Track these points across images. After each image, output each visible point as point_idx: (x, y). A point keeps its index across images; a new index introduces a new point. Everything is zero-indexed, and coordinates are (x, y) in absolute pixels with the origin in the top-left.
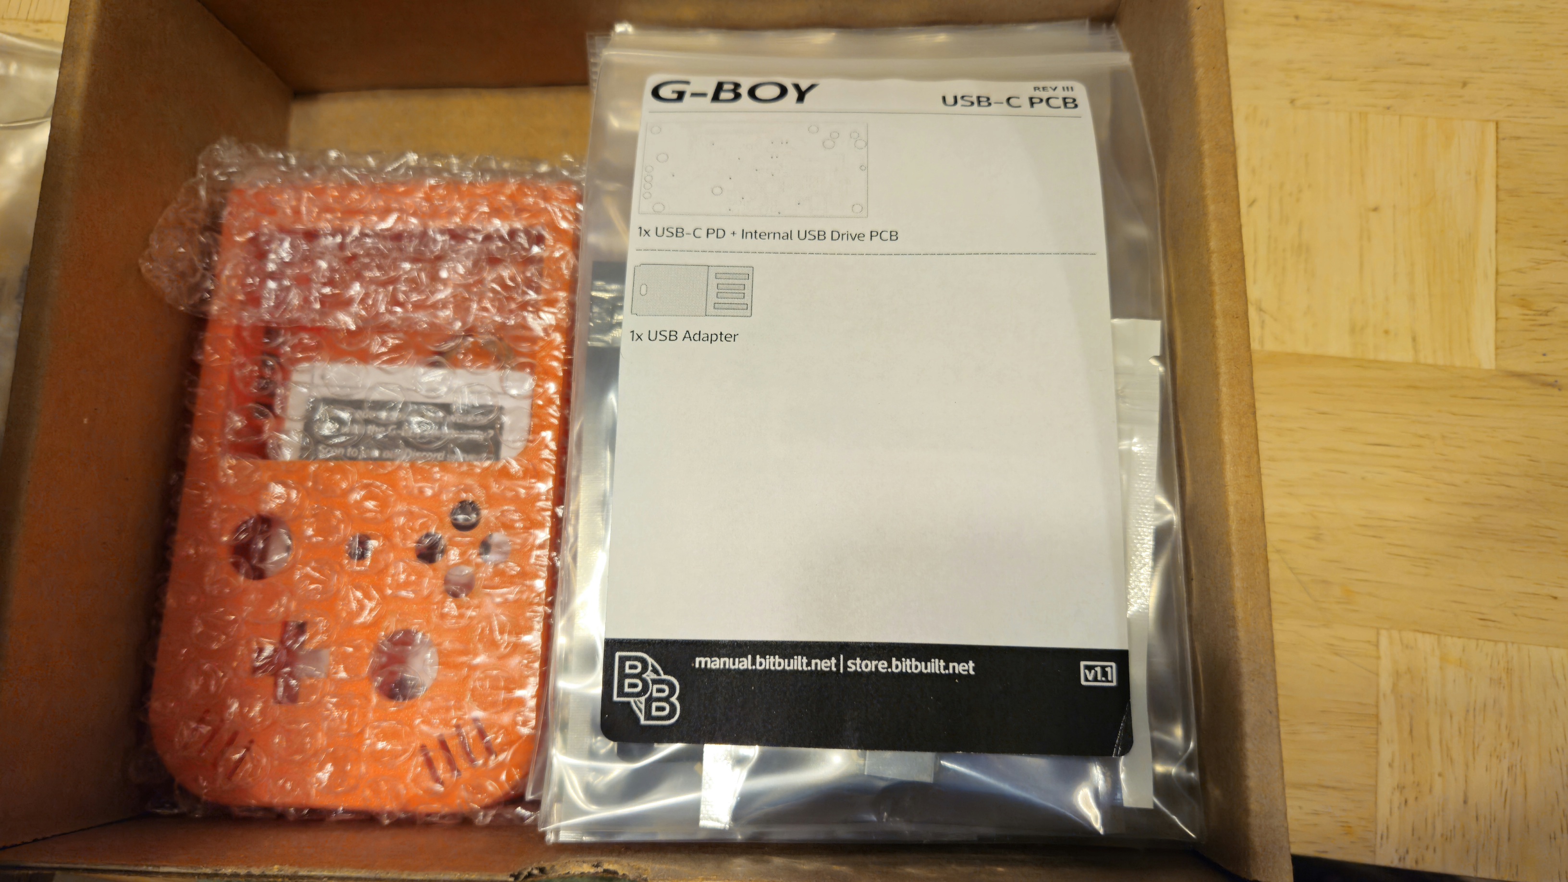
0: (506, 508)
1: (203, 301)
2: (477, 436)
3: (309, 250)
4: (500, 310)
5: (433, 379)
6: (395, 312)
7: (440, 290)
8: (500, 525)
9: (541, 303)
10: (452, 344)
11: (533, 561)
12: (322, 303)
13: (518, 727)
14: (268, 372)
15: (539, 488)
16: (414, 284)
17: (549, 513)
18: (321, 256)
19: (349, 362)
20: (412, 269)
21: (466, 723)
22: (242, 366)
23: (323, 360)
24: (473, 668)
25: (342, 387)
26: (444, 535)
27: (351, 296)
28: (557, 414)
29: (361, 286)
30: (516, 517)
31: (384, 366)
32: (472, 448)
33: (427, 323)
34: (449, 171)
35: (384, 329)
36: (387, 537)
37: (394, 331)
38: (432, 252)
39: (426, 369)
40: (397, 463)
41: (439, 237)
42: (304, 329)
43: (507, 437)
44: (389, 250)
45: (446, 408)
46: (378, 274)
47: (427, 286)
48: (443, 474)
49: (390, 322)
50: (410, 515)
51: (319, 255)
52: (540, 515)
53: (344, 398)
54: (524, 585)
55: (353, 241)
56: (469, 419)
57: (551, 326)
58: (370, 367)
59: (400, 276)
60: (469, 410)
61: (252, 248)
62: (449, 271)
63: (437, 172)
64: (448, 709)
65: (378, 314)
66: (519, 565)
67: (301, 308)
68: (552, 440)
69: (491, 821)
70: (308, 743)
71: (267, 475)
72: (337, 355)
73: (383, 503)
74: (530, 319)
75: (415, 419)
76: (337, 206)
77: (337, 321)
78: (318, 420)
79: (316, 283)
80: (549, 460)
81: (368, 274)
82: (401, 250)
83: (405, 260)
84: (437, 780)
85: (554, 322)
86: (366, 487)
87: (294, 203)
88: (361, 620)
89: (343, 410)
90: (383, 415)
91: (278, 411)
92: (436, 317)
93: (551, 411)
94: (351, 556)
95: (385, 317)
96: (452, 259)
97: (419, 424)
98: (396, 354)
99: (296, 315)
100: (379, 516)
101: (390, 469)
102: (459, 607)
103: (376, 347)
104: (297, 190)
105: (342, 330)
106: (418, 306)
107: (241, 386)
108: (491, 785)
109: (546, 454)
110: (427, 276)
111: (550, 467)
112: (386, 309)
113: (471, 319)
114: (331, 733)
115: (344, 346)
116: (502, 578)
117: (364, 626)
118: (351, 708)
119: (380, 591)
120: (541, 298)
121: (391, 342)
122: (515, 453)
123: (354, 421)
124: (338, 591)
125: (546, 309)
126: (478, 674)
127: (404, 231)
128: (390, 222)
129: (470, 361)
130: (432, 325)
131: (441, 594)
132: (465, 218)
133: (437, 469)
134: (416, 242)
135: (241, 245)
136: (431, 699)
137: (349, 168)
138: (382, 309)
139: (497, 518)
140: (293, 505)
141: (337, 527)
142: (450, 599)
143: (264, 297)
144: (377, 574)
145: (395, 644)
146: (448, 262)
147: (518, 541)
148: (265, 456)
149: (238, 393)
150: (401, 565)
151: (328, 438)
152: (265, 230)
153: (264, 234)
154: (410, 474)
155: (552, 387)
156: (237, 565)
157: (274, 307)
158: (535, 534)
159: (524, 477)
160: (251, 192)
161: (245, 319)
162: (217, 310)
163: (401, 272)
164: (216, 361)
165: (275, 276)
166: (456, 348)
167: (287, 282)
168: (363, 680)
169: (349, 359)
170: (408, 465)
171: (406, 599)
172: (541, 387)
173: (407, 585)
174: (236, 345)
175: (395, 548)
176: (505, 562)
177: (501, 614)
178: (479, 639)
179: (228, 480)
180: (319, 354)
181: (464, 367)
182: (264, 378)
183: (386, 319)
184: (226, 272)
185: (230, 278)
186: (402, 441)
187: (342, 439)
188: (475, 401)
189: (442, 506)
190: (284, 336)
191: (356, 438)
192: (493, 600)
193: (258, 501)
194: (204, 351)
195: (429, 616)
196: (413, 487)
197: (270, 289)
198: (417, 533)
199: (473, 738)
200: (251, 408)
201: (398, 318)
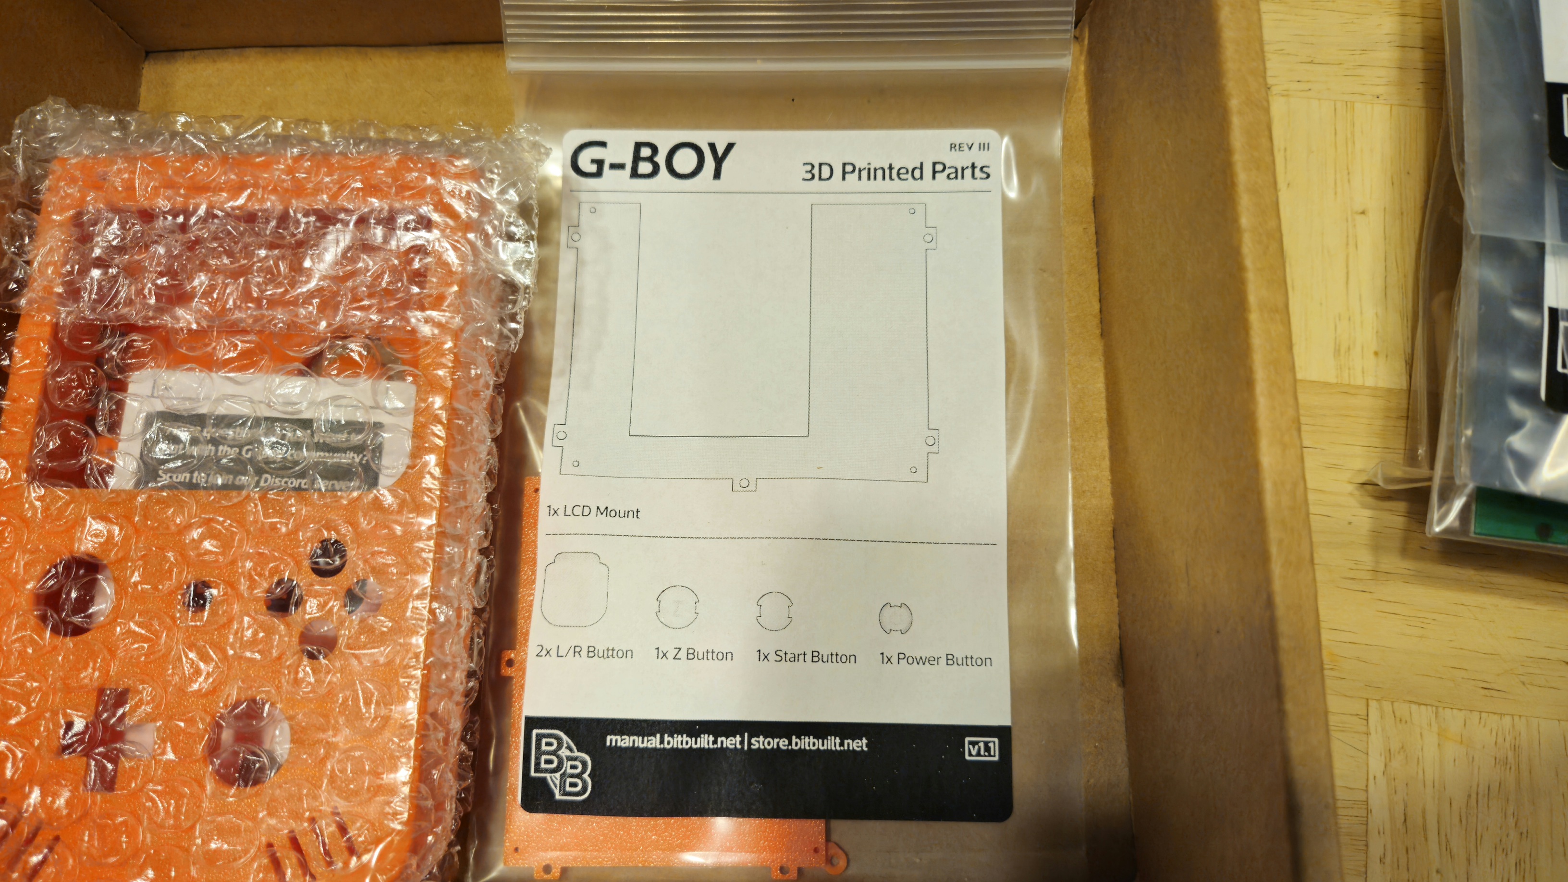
0: (376, 549)
1: (11, 293)
2: (345, 459)
3: (143, 233)
5: (291, 390)
6: (247, 309)
7: (303, 283)
8: (368, 569)
9: (427, 300)
10: (318, 348)
11: (409, 614)
12: (158, 298)
13: (386, 821)
14: (89, 381)
15: (420, 524)
16: (272, 276)
17: (431, 555)
18: (160, 238)
19: (190, 369)
20: (267, 257)
21: (322, 816)
22: (59, 373)
23: (158, 366)
24: (332, 747)
25: (181, 400)
26: (303, 580)
27: (194, 288)
28: (443, 434)
29: (206, 275)
30: (389, 560)
31: (231, 375)
32: (339, 474)
33: (283, 322)
34: (318, 139)
35: (234, 329)
36: (232, 585)
37: (244, 332)
38: (293, 235)
39: (284, 378)
40: (244, 493)
41: (304, 220)
42: (135, 328)
43: (384, 462)
44: (242, 234)
45: (306, 424)
46: (226, 261)
47: (285, 278)
48: (300, 507)
49: (242, 320)
50: (261, 559)
51: (157, 238)
52: (421, 558)
53: (185, 414)
54: (397, 644)
55: (196, 223)
56: (338, 438)
58: (213, 375)
59: (254, 264)
60: (336, 427)
61: (73, 229)
62: (312, 259)
63: (302, 140)
64: (300, 799)
65: (225, 311)
66: (391, 619)
67: (129, 302)
68: (437, 465)
70: (125, 842)
71: (83, 511)
72: (178, 361)
73: (226, 542)
74: (414, 317)
75: (268, 440)
76: (177, 179)
77: (177, 319)
79: (150, 272)
80: (430, 490)
81: (214, 262)
82: (258, 235)
83: (260, 248)
86: (207, 522)
87: (126, 176)
88: (196, 686)
89: (179, 427)
90: (232, 433)
91: (103, 430)
92: (297, 316)
93: (436, 431)
94: (186, 607)
95: (233, 314)
96: (318, 246)
97: (272, 446)
98: (246, 361)
99: (124, 310)
100: (221, 558)
101: (235, 500)
102: (316, 671)
103: (224, 352)
104: (131, 160)
105: (182, 329)
106: (273, 303)
107: (55, 399)
109: (428, 482)
110: (286, 266)
111: (432, 499)
112: (235, 303)
113: (339, 318)
114: (154, 829)
115: (183, 351)
116: (370, 635)
117: (200, 695)
118: (180, 797)
119: (220, 649)
120: (425, 293)
121: (241, 346)
122: (390, 482)
123: (194, 441)
124: (168, 651)
125: (433, 306)
126: (338, 755)
127: (258, 210)
128: (241, 201)
129: (334, 371)
130: (290, 324)
131: (294, 654)
132: (334, 197)
133: (293, 501)
134: (273, 223)
135: (61, 224)
136: (279, 785)
137: (194, 135)
138: (230, 304)
139: (366, 561)
140: (115, 545)
141: (170, 571)
142: (306, 661)
143: (86, 289)
144: (216, 630)
145: (238, 717)
146: (311, 248)
147: (391, 590)
148: (83, 484)
149: (52, 407)
150: (246, 619)
151: (164, 462)
152: (91, 208)
153: (88, 212)
154: (260, 507)
155: (438, 402)
156: (44, 618)
157: (94, 300)
158: (412, 580)
159: (400, 511)
160: (73, 161)
161: (63, 316)
162: (26, 304)
163: (255, 260)
164: (25, 367)
165: (99, 263)
166: (319, 355)
167: (113, 271)
168: (198, 761)
169: (189, 366)
170: (257, 496)
171: (250, 660)
172: (425, 400)
173: (253, 643)
174: (51, 348)
175: (239, 596)
176: (375, 617)
177: (367, 681)
178: (339, 712)
179: (35, 513)
180: (153, 359)
181: (330, 375)
182: (84, 388)
183: (235, 316)
184: (39, 258)
185: (45, 265)
186: (252, 466)
187: (179, 463)
188: (342, 416)
189: (299, 547)
190: (109, 337)
191: (195, 462)
192: (361, 663)
193: (72, 540)
194: (11, 356)
195: (280, 682)
196: (263, 523)
197: (92, 279)
198: (266, 579)
199: (332, 836)
200: (69, 425)
201: (251, 316)
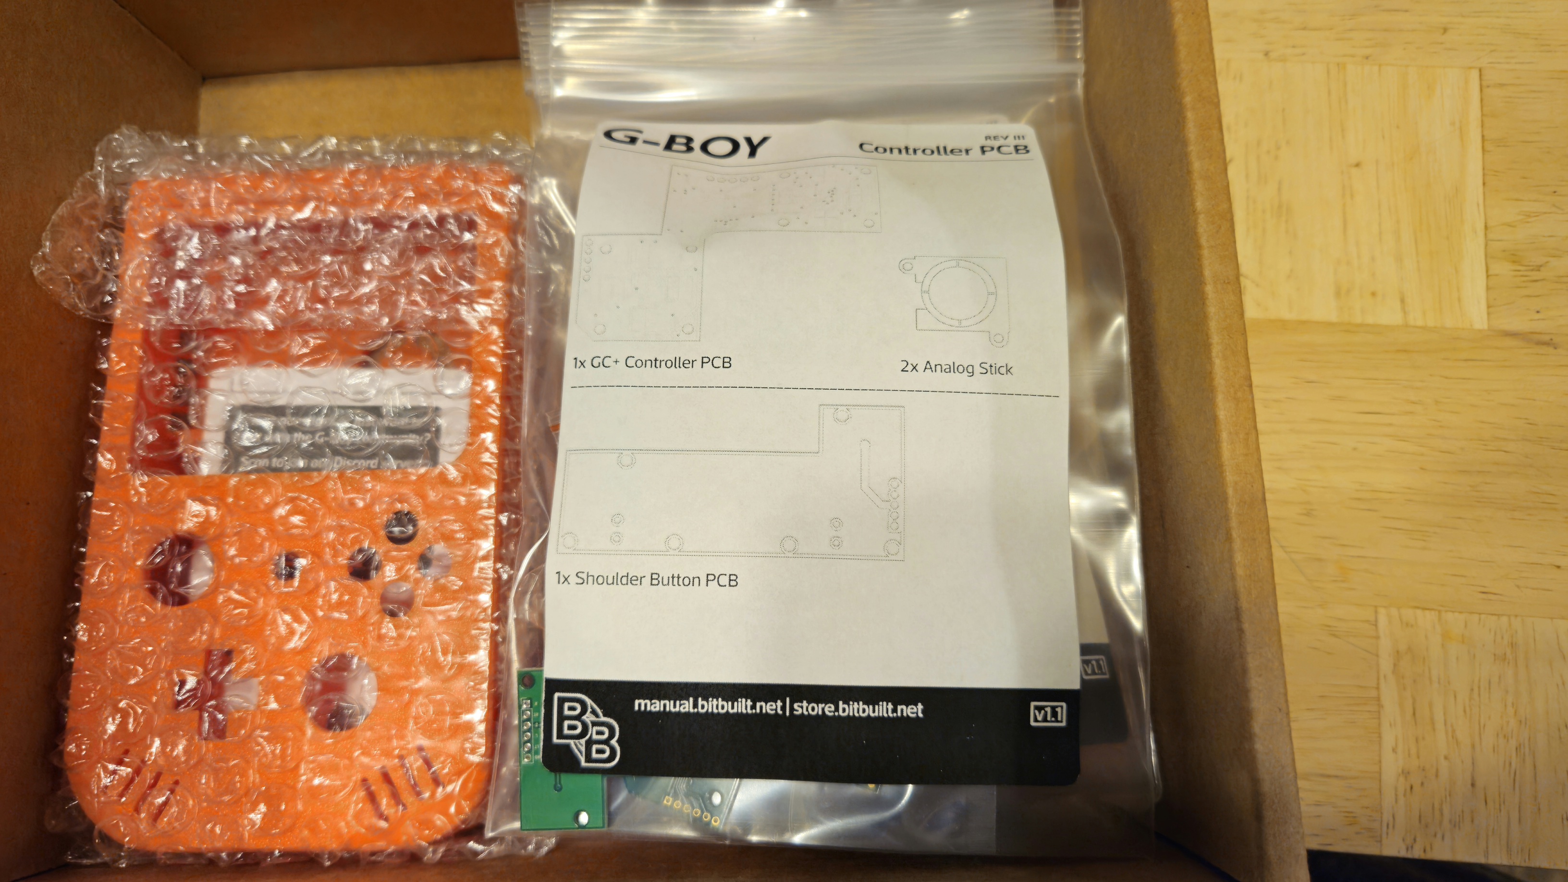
0: (445, 517)
1: (106, 305)
2: (412, 440)
3: (220, 246)
4: (431, 304)
5: (360, 381)
6: (317, 309)
7: (364, 284)
8: (439, 536)
9: (476, 295)
10: (381, 342)
11: (476, 574)
12: (237, 302)
13: (467, 755)
14: (180, 379)
15: (481, 495)
16: (336, 278)
17: (492, 521)
18: (235, 249)
19: (268, 365)
20: (332, 263)
21: (410, 753)
22: (153, 373)
23: (240, 364)
24: (415, 693)
25: (262, 393)
26: (379, 549)
27: (268, 293)
28: (498, 414)
29: (279, 281)
30: (456, 527)
31: (306, 369)
32: (406, 454)
33: (351, 320)
34: (371, 154)
35: (305, 328)
36: (317, 555)
37: (315, 330)
38: (354, 242)
39: (353, 370)
40: (324, 473)
41: (361, 227)
42: (218, 331)
43: (445, 441)
44: (307, 242)
45: (376, 411)
46: (296, 268)
47: (350, 280)
48: (374, 483)
49: (311, 320)
50: (341, 530)
51: (232, 250)
52: (483, 524)
53: (265, 405)
54: (467, 600)
55: (267, 235)
56: (403, 422)
57: (486, 318)
58: (290, 370)
59: (320, 269)
60: (402, 412)
61: (157, 245)
62: (373, 263)
63: (357, 156)
64: (389, 739)
65: (297, 312)
66: (461, 579)
67: (213, 309)
68: (493, 442)
69: (442, 857)
70: (238, 782)
71: (183, 494)
72: (256, 359)
73: (310, 517)
74: (464, 310)
75: (343, 425)
76: (248, 196)
77: (254, 321)
78: (236, 430)
79: (229, 281)
80: (489, 464)
81: (284, 269)
82: (321, 242)
83: (325, 253)
84: (381, 816)
85: (489, 314)
86: (292, 500)
87: (202, 195)
88: (292, 645)
89: (262, 417)
90: (308, 421)
91: (193, 422)
92: (362, 313)
93: (490, 411)
94: (278, 576)
95: (305, 315)
96: (376, 250)
97: (348, 430)
98: (318, 356)
99: (208, 316)
100: (307, 532)
101: (317, 480)
102: (396, 627)
103: (297, 349)
104: (206, 181)
105: (259, 330)
106: (341, 302)
107: (151, 397)
108: (439, 819)
109: (487, 458)
110: (348, 270)
111: (491, 472)
112: (306, 305)
113: (399, 314)
114: (263, 769)
115: (261, 349)
116: (445, 594)
117: (295, 652)
118: (284, 741)
119: (311, 612)
120: (474, 288)
121: (312, 342)
122: (453, 458)
123: (276, 429)
124: (266, 615)
125: (481, 301)
126: (421, 699)
127: (322, 220)
128: (306, 213)
129: (399, 360)
130: (357, 322)
131: (377, 613)
132: (389, 205)
133: (368, 478)
134: (336, 232)
135: (145, 242)
136: (371, 729)
137: (261, 155)
138: (302, 306)
139: (436, 529)
140: (213, 524)
141: (261, 545)
142: (388, 619)
143: (173, 299)
144: (306, 595)
145: (330, 670)
146: (371, 253)
147: (460, 553)
148: (180, 471)
149: (148, 404)
150: (333, 584)
151: (248, 449)
152: (171, 225)
153: (170, 229)
154: (339, 485)
155: (491, 385)
156: (153, 591)
157: (183, 308)
158: (477, 545)
159: (463, 484)
160: (155, 184)
161: (154, 322)
162: (121, 314)
163: (321, 266)
164: (122, 369)
165: (184, 275)
166: (384, 346)
167: (197, 281)
168: (296, 710)
169: (268, 362)
170: (336, 475)
171: (339, 621)
172: (479, 385)
173: (339, 605)
174: (144, 352)
175: (325, 565)
176: (447, 577)
177: (444, 633)
178: (420, 662)
179: (140, 499)
180: (235, 358)
181: (394, 366)
182: (176, 386)
183: (307, 317)
184: (130, 272)
185: (134, 278)
186: (329, 449)
187: (264, 449)
188: (407, 402)
189: (376, 519)
190: (197, 339)
191: (279, 447)
192: (435, 619)
193: (175, 521)
194: (108, 359)
195: (366, 638)
196: (343, 499)
197: (178, 290)
198: (348, 548)
199: (418, 769)
200: (164, 419)
201: (319, 316)
